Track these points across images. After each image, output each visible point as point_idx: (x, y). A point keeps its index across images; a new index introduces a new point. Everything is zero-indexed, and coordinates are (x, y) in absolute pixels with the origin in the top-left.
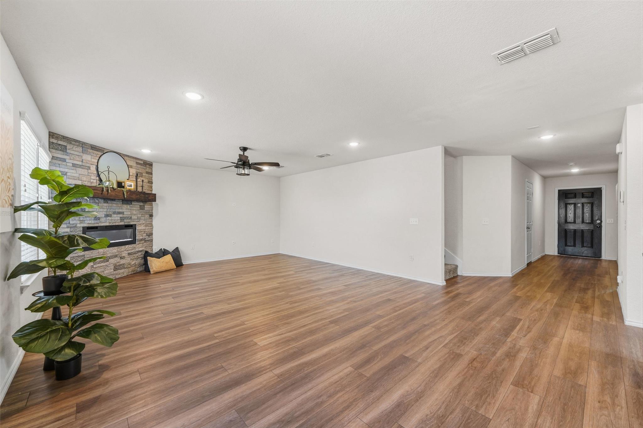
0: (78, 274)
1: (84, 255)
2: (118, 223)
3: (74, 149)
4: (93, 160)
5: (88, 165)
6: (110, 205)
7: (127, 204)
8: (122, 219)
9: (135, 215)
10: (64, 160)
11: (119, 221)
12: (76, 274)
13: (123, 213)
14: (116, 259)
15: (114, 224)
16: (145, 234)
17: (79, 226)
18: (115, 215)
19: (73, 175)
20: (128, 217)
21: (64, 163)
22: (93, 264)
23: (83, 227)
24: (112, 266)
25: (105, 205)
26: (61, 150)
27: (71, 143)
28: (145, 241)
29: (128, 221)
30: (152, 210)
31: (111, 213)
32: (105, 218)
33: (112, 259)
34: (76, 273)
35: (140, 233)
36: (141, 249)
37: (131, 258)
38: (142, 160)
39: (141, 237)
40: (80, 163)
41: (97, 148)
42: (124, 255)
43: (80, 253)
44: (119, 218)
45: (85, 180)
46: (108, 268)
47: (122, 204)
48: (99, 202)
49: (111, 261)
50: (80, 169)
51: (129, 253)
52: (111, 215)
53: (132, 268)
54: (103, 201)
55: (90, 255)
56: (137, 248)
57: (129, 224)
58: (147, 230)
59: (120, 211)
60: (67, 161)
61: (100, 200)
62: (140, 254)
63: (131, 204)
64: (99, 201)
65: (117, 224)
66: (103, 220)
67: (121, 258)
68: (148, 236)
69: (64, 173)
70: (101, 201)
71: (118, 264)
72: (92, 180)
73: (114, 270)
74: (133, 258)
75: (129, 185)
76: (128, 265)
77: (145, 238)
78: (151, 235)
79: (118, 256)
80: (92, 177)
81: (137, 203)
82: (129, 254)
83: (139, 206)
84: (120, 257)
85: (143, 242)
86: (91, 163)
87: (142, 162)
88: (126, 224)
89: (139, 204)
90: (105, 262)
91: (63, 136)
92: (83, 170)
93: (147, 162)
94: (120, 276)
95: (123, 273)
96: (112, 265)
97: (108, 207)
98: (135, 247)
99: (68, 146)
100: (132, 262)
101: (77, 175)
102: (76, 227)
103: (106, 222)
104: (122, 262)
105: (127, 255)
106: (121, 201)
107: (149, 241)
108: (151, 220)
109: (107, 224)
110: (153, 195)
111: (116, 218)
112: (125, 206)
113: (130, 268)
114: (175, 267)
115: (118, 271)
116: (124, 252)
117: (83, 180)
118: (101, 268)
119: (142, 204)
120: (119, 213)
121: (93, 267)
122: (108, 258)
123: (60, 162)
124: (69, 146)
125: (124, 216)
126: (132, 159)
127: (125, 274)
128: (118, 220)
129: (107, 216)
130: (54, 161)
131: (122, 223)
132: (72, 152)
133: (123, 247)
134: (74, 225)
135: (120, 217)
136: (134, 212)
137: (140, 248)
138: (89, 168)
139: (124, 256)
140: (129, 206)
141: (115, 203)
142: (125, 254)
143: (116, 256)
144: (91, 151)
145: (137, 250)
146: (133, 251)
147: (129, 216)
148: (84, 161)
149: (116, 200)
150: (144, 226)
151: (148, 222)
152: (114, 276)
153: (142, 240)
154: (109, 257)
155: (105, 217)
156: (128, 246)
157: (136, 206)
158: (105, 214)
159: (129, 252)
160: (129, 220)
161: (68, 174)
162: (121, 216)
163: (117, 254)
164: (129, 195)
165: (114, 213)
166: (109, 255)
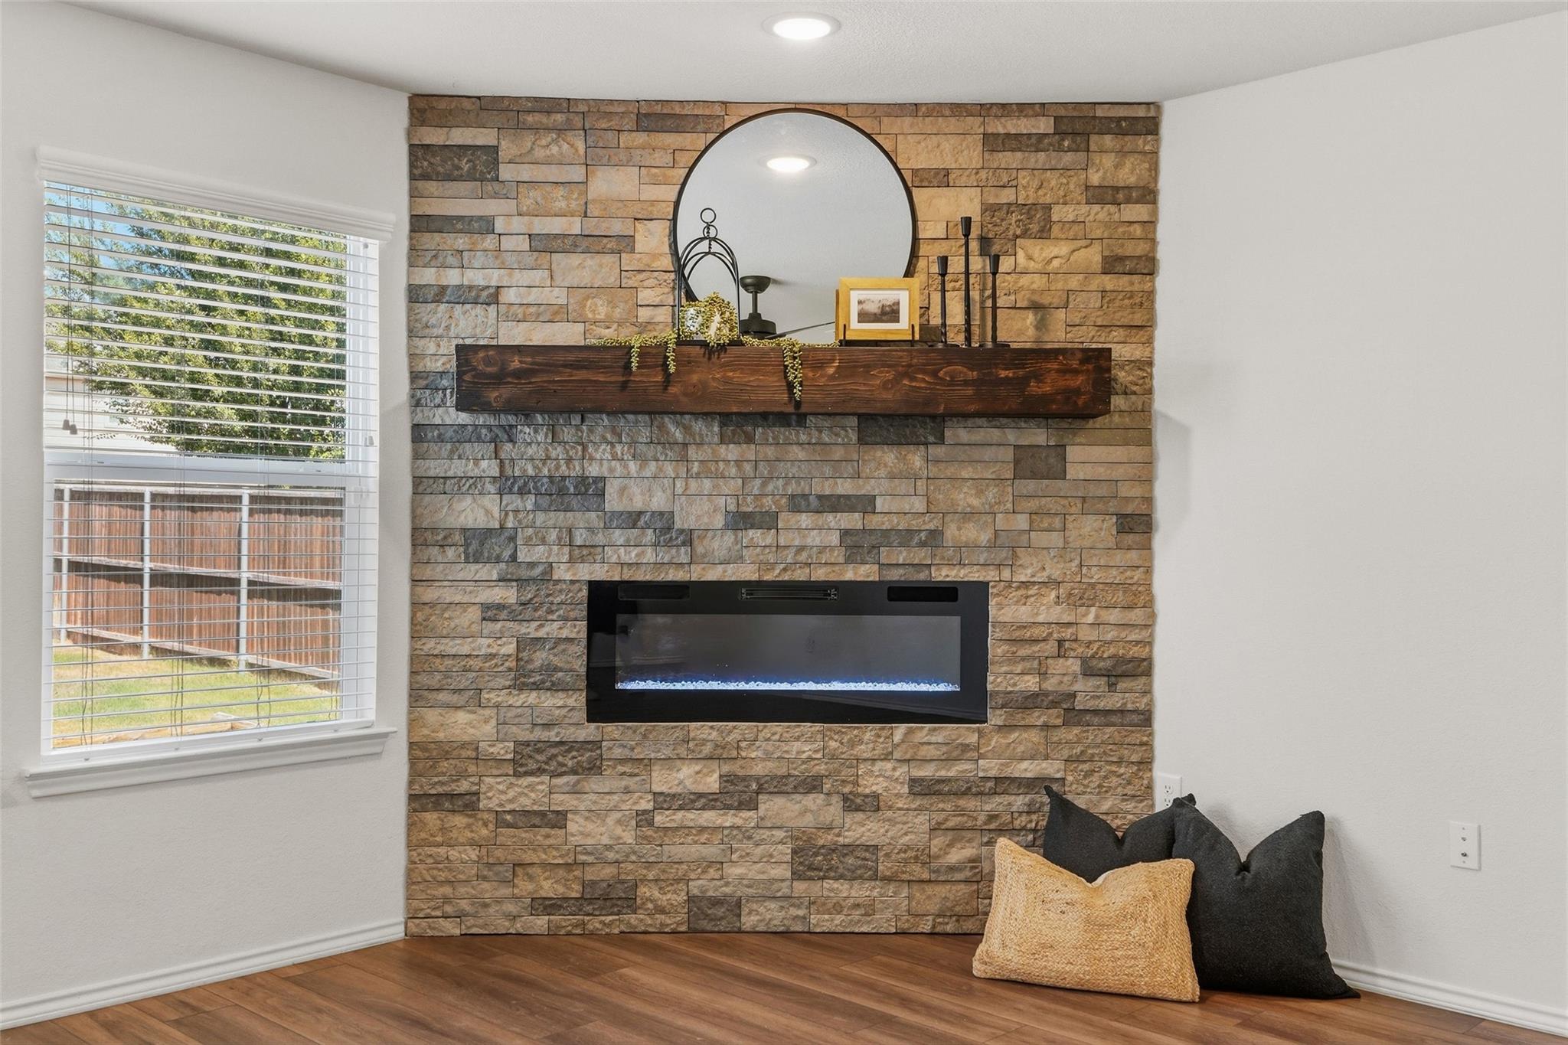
0: (560, 840)
1: (596, 745)
2: (829, 569)
3: (540, 153)
4: (650, 193)
5: (617, 227)
6: (770, 452)
7: (900, 444)
8: (855, 545)
9: (969, 515)
10: (486, 225)
11: (839, 556)
12: (551, 841)
13: (866, 504)
14: (813, 801)
15: (800, 575)
16: (1074, 665)
17: (568, 577)
18: (805, 520)
19: (533, 296)
20: (910, 532)
21: (489, 242)
22: (650, 806)
23: (590, 582)
24: (782, 842)
25: (732, 452)
26: (470, 177)
27: (520, 127)
28: (1074, 716)
29: (901, 556)
30: (1149, 481)
31: (768, 503)
32: (729, 537)
33: (779, 801)
34: (548, 836)
35: (1022, 652)
36: (1027, 769)
37: (939, 817)
38: (1042, 109)
39: (1030, 683)
40: (575, 226)
41: (678, 110)
42: (871, 784)
43: (572, 729)
44: (834, 538)
45: (602, 317)
46: (748, 846)
47: (861, 441)
48: (688, 439)
49: (771, 806)
50: (575, 259)
51: (913, 781)
52: (775, 516)
53: (942, 891)
54: (716, 429)
55: (632, 749)
56: (996, 754)
57: (922, 576)
58: (1086, 634)
59: (844, 487)
60: (499, 226)
61: (698, 426)
62: (1019, 801)
63: (941, 440)
64: (692, 435)
65: (820, 574)
66: (716, 544)
67: (853, 804)
68: (1103, 681)
69: (485, 294)
70: (704, 430)
71: (824, 839)
72: (644, 314)
73: (797, 876)
74: (950, 824)
75: (873, 308)
76: (906, 861)
77: (1074, 695)
78: (1133, 675)
79: (827, 787)
80: (646, 296)
81: (995, 434)
82: (922, 788)
83: (1008, 454)
84: (845, 798)
85: (1053, 716)
86: (636, 210)
87: (1045, 125)
88: (895, 575)
89: (1011, 436)
90: (728, 807)
91: (479, 98)
92: (591, 261)
93: (1100, 112)
94: (835, 922)
95: (869, 909)
96: (780, 834)
97: (748, 468)
98: (966, 748)
99: (504, 144)
100: (951, 845)
101: (558, 296)
102: (546, 577)
103: (740, 559)
104: (861, 830)
105: (905, 789)
106: (853, 421)
107: (1114, 719)
108: (1133, 556)
109: (746, 572)
110: (1075, 364)
111: (814, 539)
112: (889, 457)
113: (930, 889)
114: (1190, 986)
115: (828, 884)
116: (879, 765)
117: (590, 316)
118: (703, 838)
119: (1037, 436)
120: (833, 504)
121: (651, 823)
122: (754, 786)
123: (461, 241)
124: (508, 148)
125: (875, 522)
126: (953, 124)
127: (883, 922)
128: (822, 549)
129: (740, 521)
130: (431, 240)
131: (863, 572)
132: (526, 173)
133: (869, 732)
134: (537, 572)
135: (845, 533)
136: (966, 498)
137: (1022, 759)
138: (627, 243)
139: (876, 796)
140: (916, 459)
141: (803, 438)
142: (875, 781)
143: (812, 785)
144: (641, 138)
145: (990, 767)
146: (951, 774)
147: (915, 524)
148: (593, 210)
149: (811, 421)
150: (1057, 603)
151: (1097, 576)
152: (794, 912)
153: (1031, 701)
154: (757, 779)
155: (726, 527)
156: (909, 732)
157: (989, 453)
158: (732, 508)
159: (926, 771)
160: (921, 555)
161: (509, 296)
162: (852, 520)
163: (822, 769)
164: (832, 377)
165: (797, 503)
166: (759, 769)
